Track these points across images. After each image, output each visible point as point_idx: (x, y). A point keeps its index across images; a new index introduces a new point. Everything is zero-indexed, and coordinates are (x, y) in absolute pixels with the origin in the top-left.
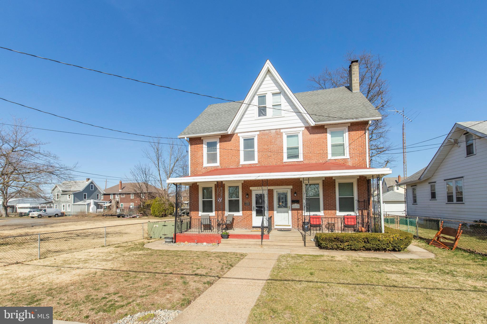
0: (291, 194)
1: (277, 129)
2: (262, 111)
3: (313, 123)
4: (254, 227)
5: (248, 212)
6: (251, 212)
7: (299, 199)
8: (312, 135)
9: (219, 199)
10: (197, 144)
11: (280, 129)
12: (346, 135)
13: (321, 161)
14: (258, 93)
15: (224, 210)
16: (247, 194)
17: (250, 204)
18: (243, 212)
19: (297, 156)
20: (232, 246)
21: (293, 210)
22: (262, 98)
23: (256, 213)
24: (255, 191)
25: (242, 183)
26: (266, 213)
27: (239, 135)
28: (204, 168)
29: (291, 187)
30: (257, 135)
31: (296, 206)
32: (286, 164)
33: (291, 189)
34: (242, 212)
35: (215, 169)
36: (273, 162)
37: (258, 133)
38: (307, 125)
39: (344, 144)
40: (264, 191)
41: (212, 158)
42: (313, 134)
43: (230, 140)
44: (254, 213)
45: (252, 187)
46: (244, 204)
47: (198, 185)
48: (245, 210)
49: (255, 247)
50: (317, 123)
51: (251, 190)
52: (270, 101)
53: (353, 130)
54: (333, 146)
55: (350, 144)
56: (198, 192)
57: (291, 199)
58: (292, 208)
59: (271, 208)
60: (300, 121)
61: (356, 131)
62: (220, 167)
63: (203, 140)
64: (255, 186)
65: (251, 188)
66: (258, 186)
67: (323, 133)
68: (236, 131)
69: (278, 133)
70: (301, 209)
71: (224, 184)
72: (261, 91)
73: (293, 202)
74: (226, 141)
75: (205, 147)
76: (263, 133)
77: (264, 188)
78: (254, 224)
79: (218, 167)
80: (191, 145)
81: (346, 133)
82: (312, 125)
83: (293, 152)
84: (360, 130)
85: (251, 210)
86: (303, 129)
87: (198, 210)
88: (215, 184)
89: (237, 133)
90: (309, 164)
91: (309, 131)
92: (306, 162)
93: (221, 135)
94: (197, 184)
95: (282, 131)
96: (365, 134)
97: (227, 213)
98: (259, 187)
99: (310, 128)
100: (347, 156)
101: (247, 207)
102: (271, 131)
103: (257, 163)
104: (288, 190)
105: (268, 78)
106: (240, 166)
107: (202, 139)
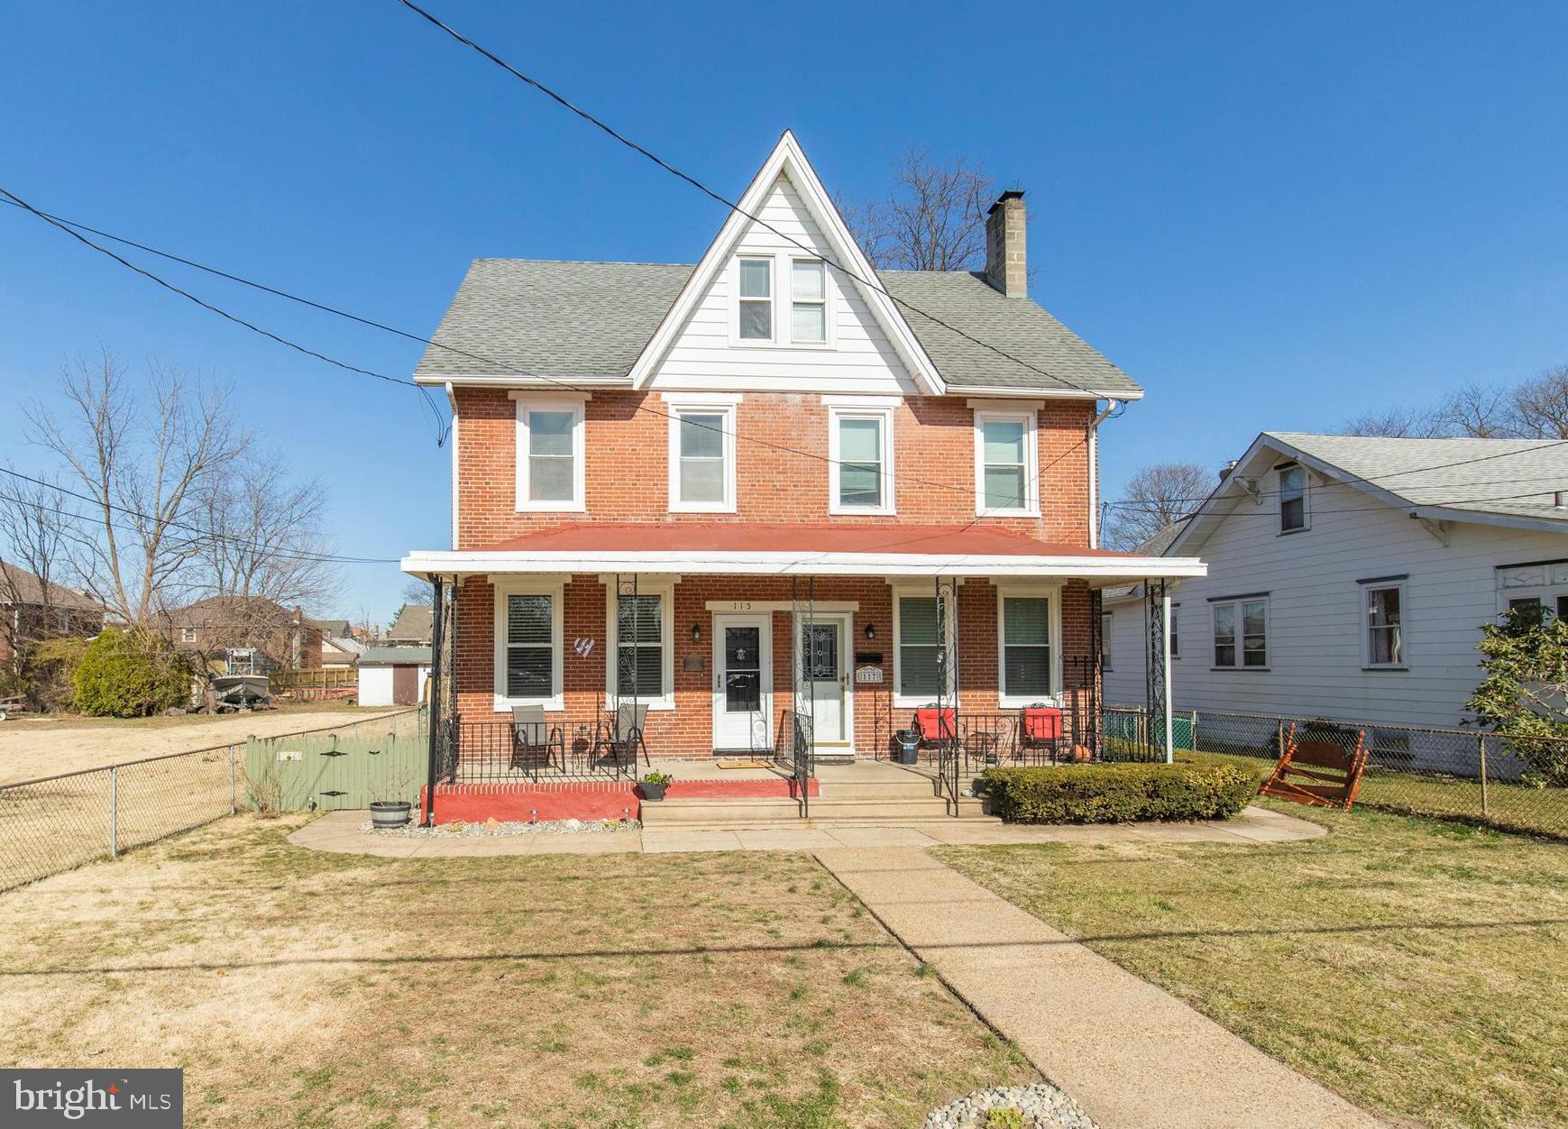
0: (855, 630)
1: (807, 393)
2: (755, 319)
3: (938, 388)
4: (718, 753)
5: (698, 697)
6: (708, 694)
7: (880, 651)
8: (926, 426)
9: (583, 644)
10: (487, 416)
11: (818, 393)
12: (1031, 438)
13: (954, 521)
14: (740, 250)
15: (601, 687)
16: (694, 627)
17: (706, 664)
18: (678, 694)
19: (874, 498)
21: (858, 687)
22: (756, 270)
23: (729, 700)
24: (725, 616)
25: (675, 585)
26: (767, 699)
27: (665, 397)
28: (517, 516)
29: (855, 606)
30: (735, 407)
31: (871, 674)
32: (840, 521)
33: (855, 614)
34: (675, 697)
35: (566, 524)
36: (792, 513)
37: (739, 398)
38: (913, 392)
39: (1022, 468)
40: (758, 615)
41: (552, 479)
42: (931, 423)
43: (630, 416)
44: (720, 699)
45: (713, 599)
46: (681, 664)
47: (492, 585)
48: (688, 689)
50: (952, 388)
51: (710, 612)
52: (786, 285)
53: (1051, 426)
54: (989, 471)
55: (1042, 471)
56: (493, 614)
57: (855, 648)
58: (855, 683)
59: (784, 683)
60: (887, 373)
61: (1060, 428)
62: (587, 519)
63: (514, 401)
64: (726, 600)
65: (709, 605)
66: (735, 599)
67: (961, 424)
68: (657, 383)
69: (812, 404)
70: (887, 685)
71: (604, 585)
72: (757, 241)
73: (861, 659)
74: (613, 417)
75: (522, 431)
76: (757, 403)
77: (757, 605)
78: (721, 740)
79: (578, 516)
80: (460, 418)
81: (1032, 433)
82: (937, 393)
83: (864, 482)
84: (1074, 428)
85: (710, 689)
86: (898, 402)
87: (489, 688)
88: (566, 585)
89: (660, 391)
90: (913, 528)
91: (916, 411)
92: (905, 520)
93: (594, 392)
94: (489, 584)
95: (825, 400)
96: (1087, 440)
97: (611, 701)
98: (738, 603)
99: (920, 403)
100: (1032, 509)
101: (694, 677)
102: (788, 395)
103: (733, 510)
104: (842, 615)
105: (779, 198)
106: (669, 519)
107: (511, 396)
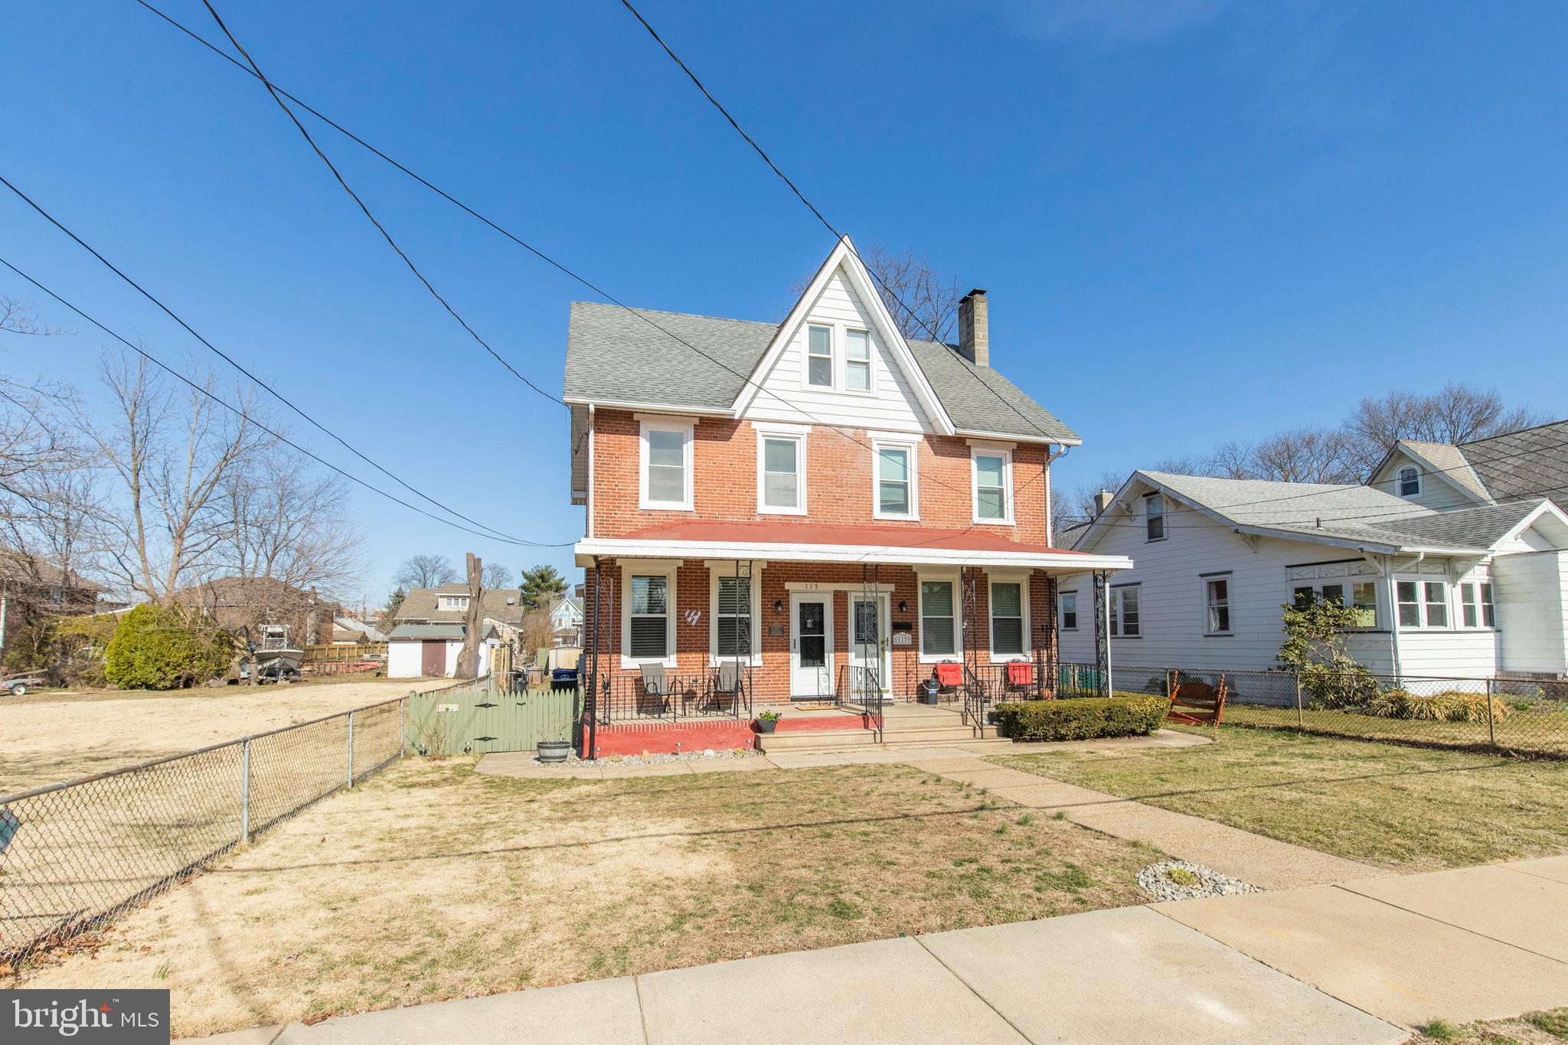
0: (892, 606)
1: (857, 428)
2: (820, 371)
3: (950, 430)
4: (794, 699)
5: (779, 656)
6: (787, 654)
7: (909, 621)
8: (939, 457)
9: (692, 614)
10: (616, 432)
11: (865, 429)
12: (1008, 469)
13: (958, 527)
14: (809, 318)
15: (706, 650)
16: (776, 603)
17: (785, 630)
18: (765, 654)
19: (903, 507)
20: (804, 753)
21: (895, 648)
22: (820, 334)
23: (802, 659)
24: (800, 593)
25: (763, 570)
26: (830, 658)
27: (754, 425)
28: (640, 512)
29: (892, 587)
30: (806, 436)
31: (903, 638)
32: (881, 524)
33: (892, 593)
34: (762, 657)
35: (680, 520)
36: (847, 517)
37: (809, 429)
38: (930, 432)
39: (1002, 490)
40: (822, 593)
41: (667, 483)
42: (943, 455)
43: (728, 438)
44: (795, 658)
45: (790, 581)
46: (767, 631)
47: (620, 567)
48: (771, 650)
49: (869, 749)
50: (961, 431)
51: (788, 591)
52: (842, 349)
53: (1021, 461)
54: (981, 491)
55: (1015, 492)
56: (620, 590)
57: (892, 619)
58: (893, 645)
59: (841, 646)
60: (913, 416)
61: (1027, 463)
62: (695, 517)
63: (639, 422)
64: (800, 581)
65: (788, 586)
66: (806, 581)
67: (962, 456)
68: (748, 415)
69: (860, 439)
70: (914, 647)
71: (709, 569)
72: (820, 315)
73: (897, 627)
74: (715, 438)
75: (644, 445)
76: (824, 434)
77: (822, 586)
78: (796, 692)
79: (688, 514)
80: (595, 432)
81: (1008, 465)
82: (950, 434)
83: (897, 496)
84: (1035, 463)
85: (788, 650)
86: (920, 438)
87: (617, 650)
88: (679, 568)
89: (750, 420)
90: (931, 531)
91: (932, 445)
92: (926, 524)
93: (701, 418)
94: (617, 565)
95: (870, 434)
96: (1044, 472)
97: (716, 660)
98: (809, 584)
99: (935, 440)
100: (1009, 519)
101: (775, 642)
102: (843, 429)
103: (805, 513)
104: (883, 594)
105: (837, 284)
106: (758, 519)
107: (636, 417)
